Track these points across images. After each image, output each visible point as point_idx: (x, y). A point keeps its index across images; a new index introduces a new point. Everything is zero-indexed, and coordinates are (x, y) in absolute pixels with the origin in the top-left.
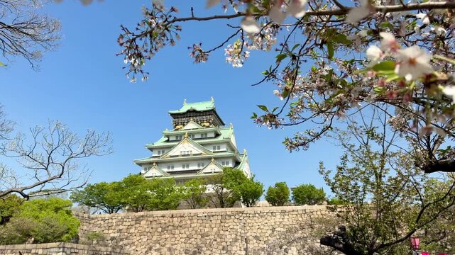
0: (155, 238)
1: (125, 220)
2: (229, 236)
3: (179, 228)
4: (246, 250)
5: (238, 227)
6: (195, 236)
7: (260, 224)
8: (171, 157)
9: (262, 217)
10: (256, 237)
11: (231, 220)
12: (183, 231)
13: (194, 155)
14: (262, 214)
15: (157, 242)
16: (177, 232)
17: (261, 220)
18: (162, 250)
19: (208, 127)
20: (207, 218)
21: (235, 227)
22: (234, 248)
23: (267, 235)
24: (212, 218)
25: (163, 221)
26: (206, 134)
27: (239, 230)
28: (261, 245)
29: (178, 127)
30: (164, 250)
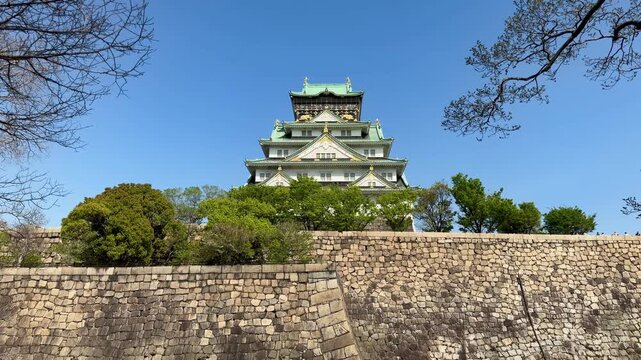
0: (376, 271)
1: (324, 241)
2: (491, 274)
3: (412, 258)
4: (522, 293)
5: (503, 262)
6: (439, 271)
7: (534, 258)
8: (303, 160)
9: (535, 248)
10: (532, 277)
11: (490, 251)
12: (418, 263)
13: (339, 159)
14: (535, 245)
15: (381, 276)
16: (410, 264)
17: (534, 253)
18: (393, 289)
19: (351, 121)
20: (453, 246)
21: (499, 261)
22: (504, 291)
23: (548, 274)
24: (460, 247)
25: (384, 247)
27: (506, 266)
28: (542, 288)
29: (303, 117)
30: (396, 289)
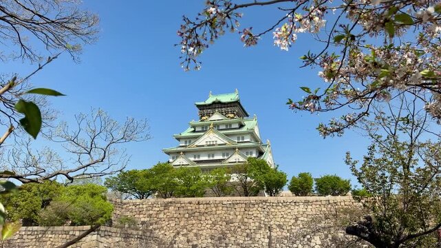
0: (182, 224)
1: (155, 205)
2: (252, 224)
3: (205, 215)
4: (269, 237)
5: (262, 216)
6: (220, 223)
7: (283, 213)
8: (197, 146)
9: (285, 206)
10: (280, 226)
11: (255, 209)
12: (208, 218)
13: (219, 145)
14: (285, 204)
15: (184, 227)
16: (203, 218)
17: (284, 209)
18: (189, 235)
19: (233, 118)
20: (232, 206)
21: (259, 215)
22: (258, 236)
23: (290, 224)
24: (236, 206)
25: (189, 208)
26: (230, 125)
27: (263, 219)
28: (284, 234)
29: (204, 118)
30: (191, 235)
